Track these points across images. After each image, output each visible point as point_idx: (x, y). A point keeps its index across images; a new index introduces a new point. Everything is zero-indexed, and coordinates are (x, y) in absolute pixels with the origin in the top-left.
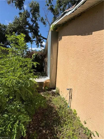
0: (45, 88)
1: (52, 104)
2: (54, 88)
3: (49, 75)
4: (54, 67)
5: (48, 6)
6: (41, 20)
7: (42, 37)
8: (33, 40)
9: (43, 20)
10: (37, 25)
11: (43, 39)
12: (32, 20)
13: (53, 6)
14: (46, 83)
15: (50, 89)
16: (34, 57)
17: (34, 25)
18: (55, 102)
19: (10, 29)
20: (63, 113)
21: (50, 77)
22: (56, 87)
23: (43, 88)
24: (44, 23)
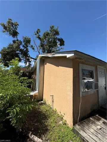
0: (34, 100)
1: (41, 110)
2: (42, 100)
3: (37, 89)
4: (42, 82)
5: (36, 35)
6: (31, 46)
7: (31, 57)
8: (22, 59)
9: (33, 47)
10: (27, 49)
11: (32, 59)
12: (23, 46)
13: (40, 35)
14: (35, 95)
15: (38, 101)
16: (21, 74)
17: (25, 49)
18: (43, 108)
19: (4, 52)
20: (48, 113)
21: (39, 91)
22: (43, 98)
23: (32, 100)
24: (33, 49)
